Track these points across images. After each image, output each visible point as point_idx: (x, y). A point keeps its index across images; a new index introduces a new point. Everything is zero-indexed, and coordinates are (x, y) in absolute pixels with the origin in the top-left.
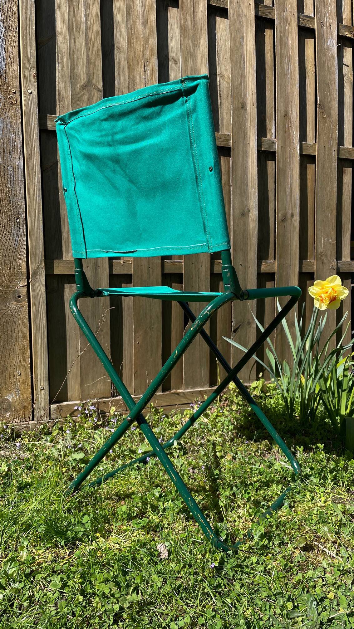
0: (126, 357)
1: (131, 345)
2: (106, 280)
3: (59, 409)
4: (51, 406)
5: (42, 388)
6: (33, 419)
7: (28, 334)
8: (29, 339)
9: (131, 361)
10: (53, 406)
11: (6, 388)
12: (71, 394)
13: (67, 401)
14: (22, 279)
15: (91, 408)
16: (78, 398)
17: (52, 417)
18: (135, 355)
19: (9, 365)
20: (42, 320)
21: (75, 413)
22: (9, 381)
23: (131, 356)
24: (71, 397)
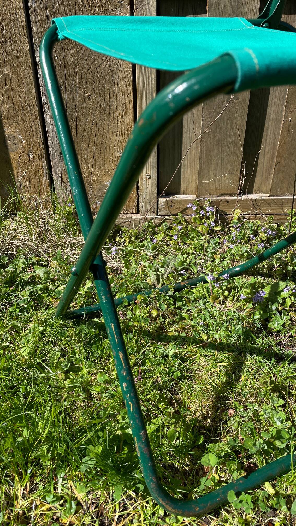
0: (268, 141)
1: (278, 123)
3: (169, 205)
4: (160, 199)
5: (149, 177)
6: (138, 212)
7: (132, 99)
8: (132, 107)
9: (274, 146)
10: (162, 200)
11: (105, 171)
12: (185, 185)
13: (178, 193)
15: (209, 209)
16: (194, 191)
17: (160, 213)
18: (281, 139)
19: (108, 142)
20: (150, 79)
21: (187, 211)
22: (108, 163)
23: (274, 139)
24: (185, 189)
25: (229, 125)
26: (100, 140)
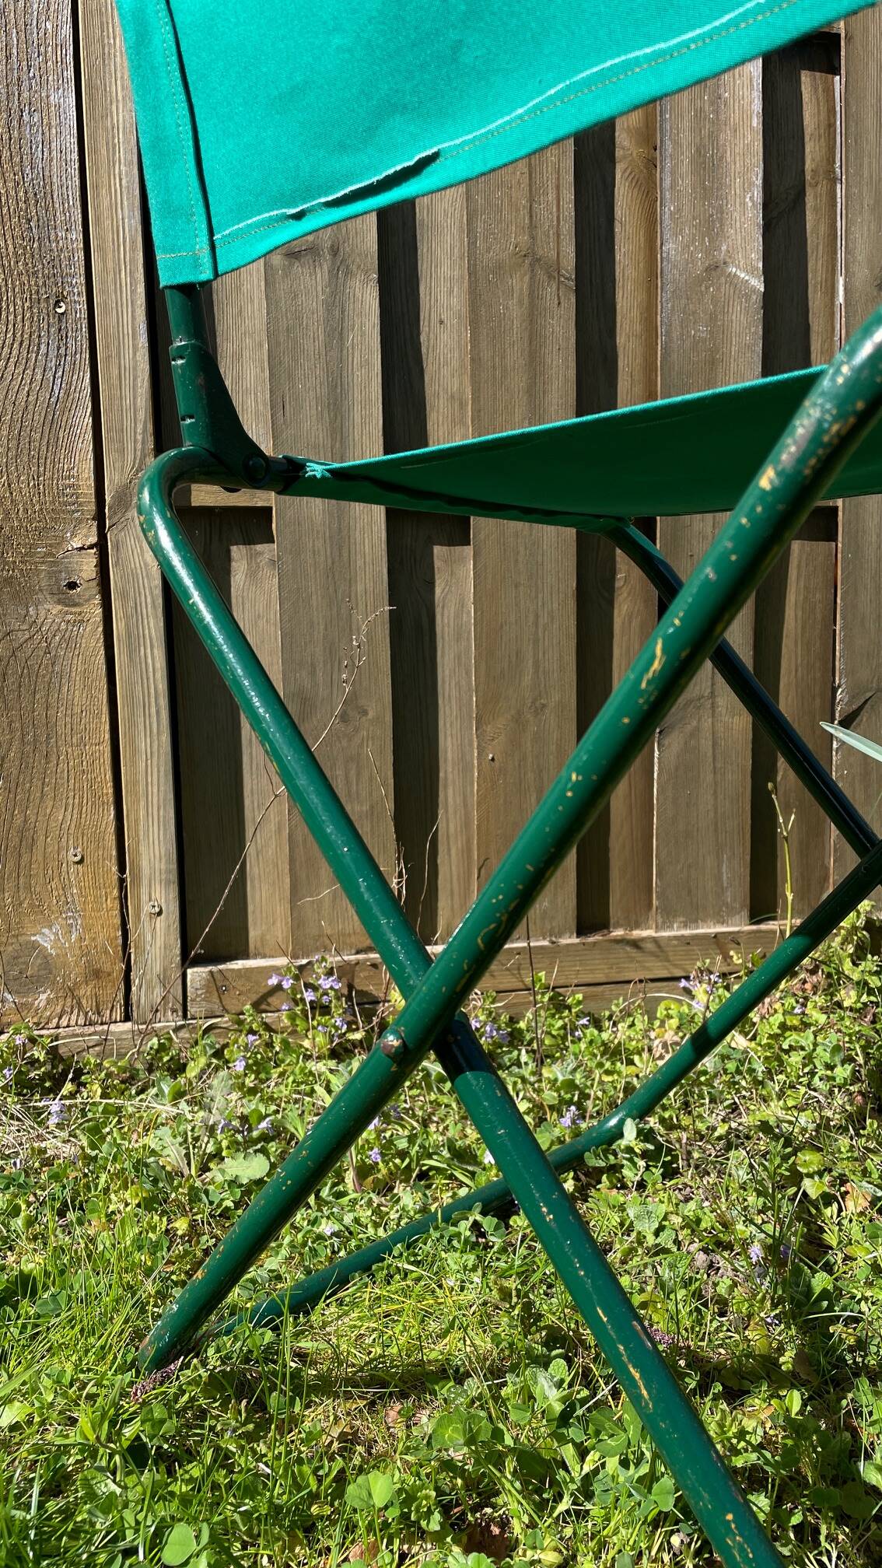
0: (451, 810)
1: (466, 769)
2: (375, 529)
3: (218, 987)
4: (189, 971)
5: (157, 909)
6: (127, 1018)
7: (105, 717)
8: (107, 736)
9: (467, 824)
10: (197, 975)
11: (31, 905)
12: (259, 932)
13: (246, 955)
14: (80, 521)
15: (326, 983)
16: (281, 947)
17: (192, 1010)
18: (479, 803)
19: (41, 826)
20: (151, 669)
21: (270, 1000)
22: (41, 881)
23: (465, 806)
24: (259, 943)
25: (353, 773)
26: (18, 821)
